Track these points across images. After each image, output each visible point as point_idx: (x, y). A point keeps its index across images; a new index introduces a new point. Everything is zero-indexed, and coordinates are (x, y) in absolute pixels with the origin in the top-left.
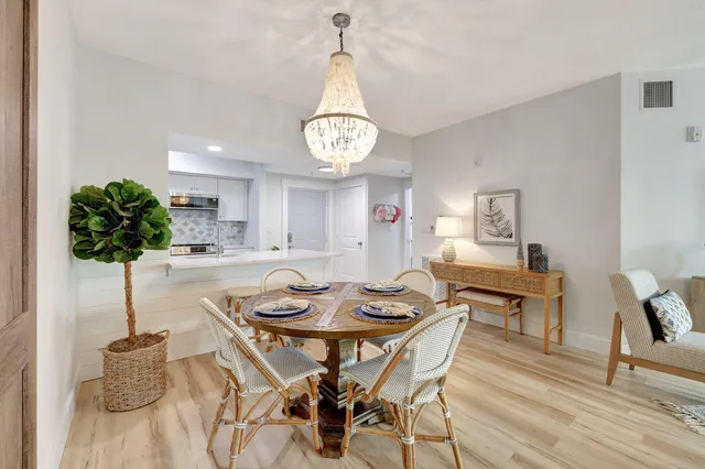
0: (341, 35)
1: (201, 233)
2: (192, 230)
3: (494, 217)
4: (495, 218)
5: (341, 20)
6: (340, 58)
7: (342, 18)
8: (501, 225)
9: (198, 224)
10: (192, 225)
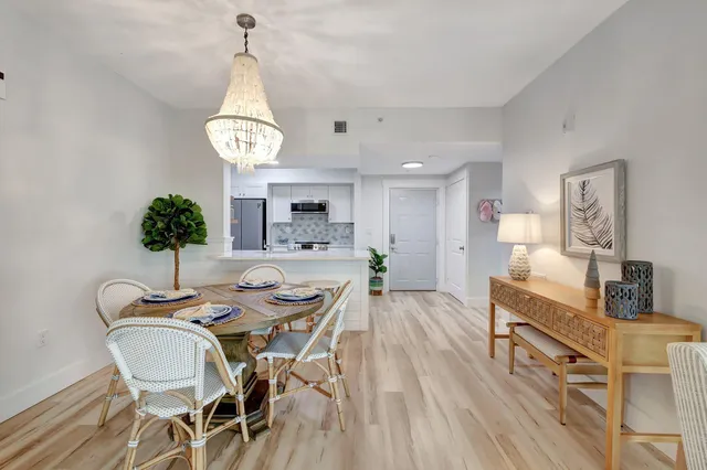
0: (246, 36)
1: (320, 233)
2: (313, 230)
3: (589, 211)
4: (590, 213)
5: (246, 22)
6: (245, 60)
7: (247, 20)
8: (597, 225)
9: (317, 225)
10: (313, 226)
